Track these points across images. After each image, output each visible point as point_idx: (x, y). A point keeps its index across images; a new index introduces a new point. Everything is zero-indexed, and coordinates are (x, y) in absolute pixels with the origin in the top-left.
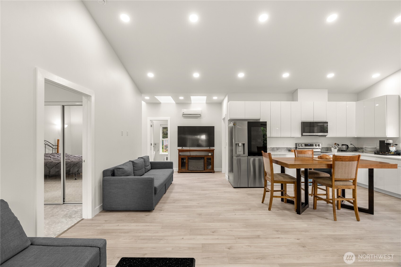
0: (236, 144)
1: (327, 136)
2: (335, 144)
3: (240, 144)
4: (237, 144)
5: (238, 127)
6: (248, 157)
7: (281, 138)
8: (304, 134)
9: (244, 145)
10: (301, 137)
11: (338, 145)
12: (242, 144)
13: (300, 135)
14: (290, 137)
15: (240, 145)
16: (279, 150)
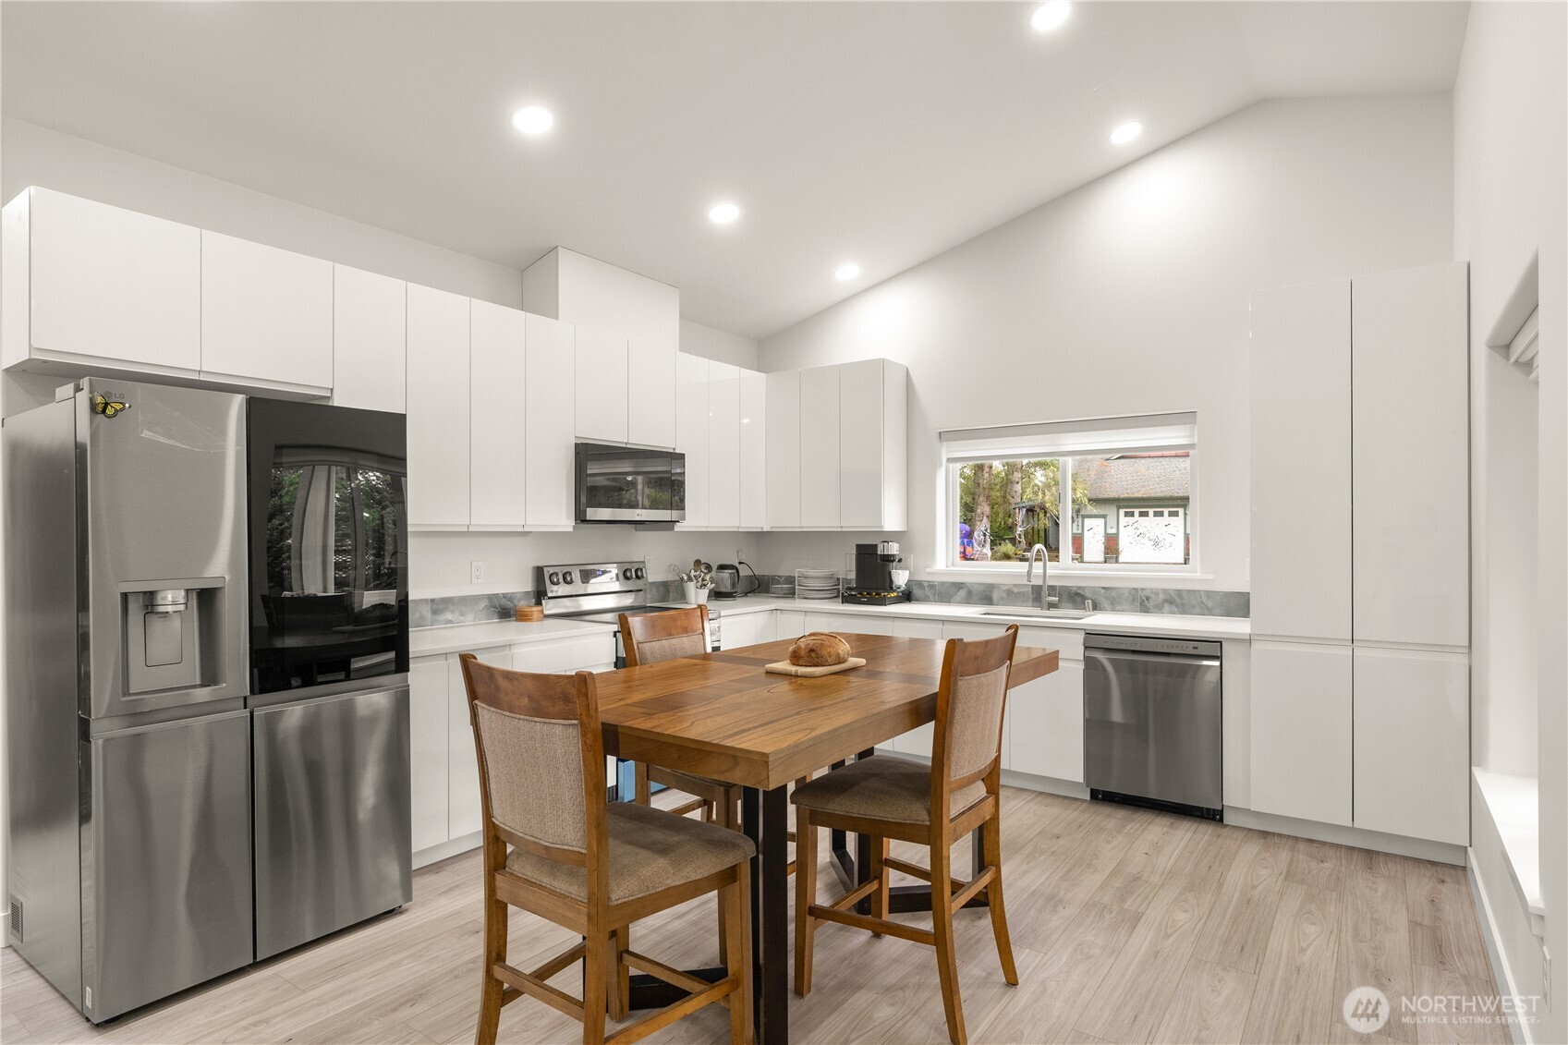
0: (125, 596)
1: (678, 527)
2: (698, 563)
3: (172, 599)
4: (131, 599)
5: (146, 434)
6: (252, 701)
7: (468, 534)
8: (593, 513)
9: (206, 599)
10: (571, 529)
11: (709, 568)
12: (187, 591)
13: (565, 522)
14: (521, 530)
15: (170, 609)
16: (449, 616)
